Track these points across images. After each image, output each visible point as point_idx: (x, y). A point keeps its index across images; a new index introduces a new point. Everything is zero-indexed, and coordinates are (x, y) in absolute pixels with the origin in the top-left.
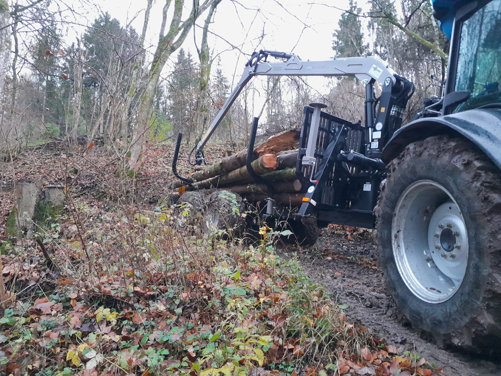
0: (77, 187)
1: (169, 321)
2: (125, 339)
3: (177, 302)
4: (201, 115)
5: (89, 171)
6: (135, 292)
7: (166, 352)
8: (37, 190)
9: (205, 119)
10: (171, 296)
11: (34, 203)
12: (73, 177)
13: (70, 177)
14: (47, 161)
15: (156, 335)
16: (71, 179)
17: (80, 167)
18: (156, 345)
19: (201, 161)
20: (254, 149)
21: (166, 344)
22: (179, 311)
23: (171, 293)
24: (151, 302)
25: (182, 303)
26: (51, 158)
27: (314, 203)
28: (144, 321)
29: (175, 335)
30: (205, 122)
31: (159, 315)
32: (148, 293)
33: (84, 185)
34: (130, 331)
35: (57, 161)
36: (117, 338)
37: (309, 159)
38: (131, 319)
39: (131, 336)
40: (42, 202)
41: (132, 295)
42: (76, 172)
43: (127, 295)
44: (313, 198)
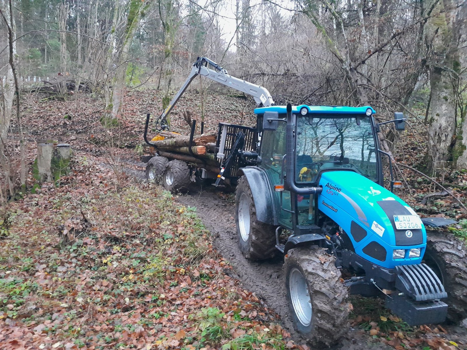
0: (72, 131)
1: (141, 248)
2: (123, 255)
3: (145, 239)
4: (166, 78)
5: (80, 117)
6: (127, 235)
7: (139, 261)
8: (51, 149)
9: (170, 81)
10: (142, 236)
11: (50, 158)
12: (68, 123)
13: (66, 123)
14: (43, 105)
15: (136, 255)
16: (67, 125)
17: (72, 114)
18: (136, 258)
19: (165, 127)
20: (193, 140)
21: (140, 258)
22: (145, 244)
23: (142, 235)
24: (133, 239)
25: (147, 240)
26: (46, 102)
27: (223, 178)
28: (130, 248)
29: (143, 255)
30: (169, 84)
31: (137, 245)
32: (132, 235)
33: (77, 131)
34: (125, 252)
35: (52, 105)
36: (121, 255)
37: (221, 155)
38: (125, 247)
39: (126, 254)
40: (55, 157)
41: (125, 237)
42: (70, 118)
43: (123, 237)
44: (223, 176)
